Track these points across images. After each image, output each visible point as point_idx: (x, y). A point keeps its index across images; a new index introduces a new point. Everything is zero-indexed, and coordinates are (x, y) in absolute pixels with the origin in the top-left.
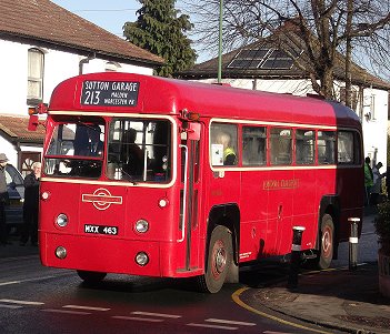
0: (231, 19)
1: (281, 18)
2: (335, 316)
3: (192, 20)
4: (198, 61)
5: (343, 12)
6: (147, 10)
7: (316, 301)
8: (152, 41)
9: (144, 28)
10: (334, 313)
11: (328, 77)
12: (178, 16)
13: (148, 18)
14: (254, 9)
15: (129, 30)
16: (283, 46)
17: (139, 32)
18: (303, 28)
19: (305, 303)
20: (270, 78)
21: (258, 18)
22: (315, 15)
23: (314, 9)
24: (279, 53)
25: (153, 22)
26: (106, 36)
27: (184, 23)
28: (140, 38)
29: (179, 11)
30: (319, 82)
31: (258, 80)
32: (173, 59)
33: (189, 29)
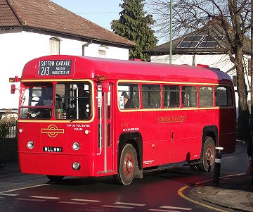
0: (178, 17)
1: (210, 16)
2: (242, 203)
3: (154, 18)
4: (159, 44)
5: (248, 11)
6: (126, 12)
7: (231, 194)
8: (129, 32)
9: (124, 24)
10: (242, 201)
11: (240, 52)
12: (146, 15)
13: (126, 17)
14: (192, 11)
15: (115, 25)
16: (211, 33)
17: (121, 26)
18: (223, 22)
19: (224, 195)
20: (203, 54)
21: (195, 16)
22: (231, 14)
23: (230, 10)
24: (209, 38)
25: (130, 19)
26: (99, 29)
27: (149, 20)
28: (122, 30)
29: (146, 12)
30: (234, 56)
31: (196, 55)
32: (143, 43)
33: (153, 24)
